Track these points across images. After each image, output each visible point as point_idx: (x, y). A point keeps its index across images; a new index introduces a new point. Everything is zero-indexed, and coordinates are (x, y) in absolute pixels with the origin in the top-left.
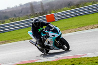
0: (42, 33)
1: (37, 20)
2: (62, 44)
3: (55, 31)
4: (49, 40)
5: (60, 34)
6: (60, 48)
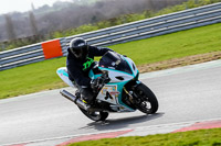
0: (91, 72)
3: (124, 67)
4: (108, 88)
5: (135, 73)
6: (134, 107)
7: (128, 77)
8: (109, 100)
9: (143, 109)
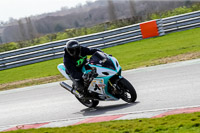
0: (84, 69)
1: (73, 43)
2: (122, 89)
3: (109, 64)
4: (96, 81)
5: (118, 70)
6: (118, 97)
7: (112, 73)
8: (97, 91)
9: (125, 98)
